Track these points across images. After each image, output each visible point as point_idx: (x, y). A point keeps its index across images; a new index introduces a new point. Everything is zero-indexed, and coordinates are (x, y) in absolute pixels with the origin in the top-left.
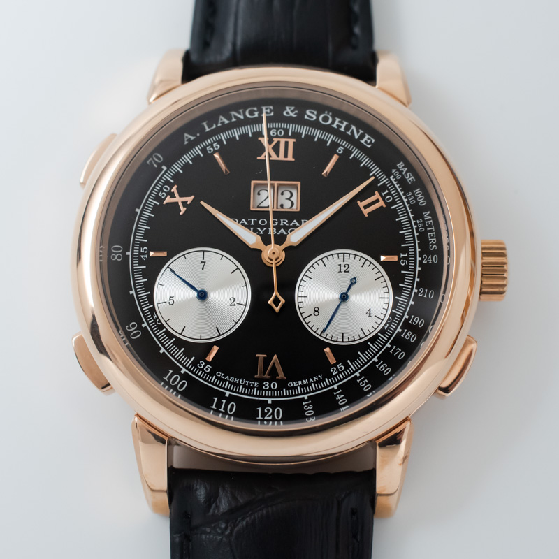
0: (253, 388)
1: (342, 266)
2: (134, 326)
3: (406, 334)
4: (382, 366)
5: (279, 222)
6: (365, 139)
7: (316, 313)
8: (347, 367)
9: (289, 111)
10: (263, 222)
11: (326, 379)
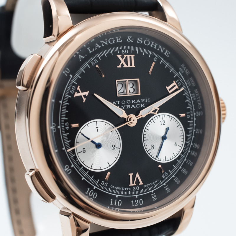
0: (128, 191)
1: (162, 122)
2: (67, 167)
3: (192, 153)
4: (184, 170)
5: (131, 102)
6: (166, 52)
7: (153, 148)
8: (169, 173)
9: (129, 39)
10: (123, 102)
11: (160, 181)
